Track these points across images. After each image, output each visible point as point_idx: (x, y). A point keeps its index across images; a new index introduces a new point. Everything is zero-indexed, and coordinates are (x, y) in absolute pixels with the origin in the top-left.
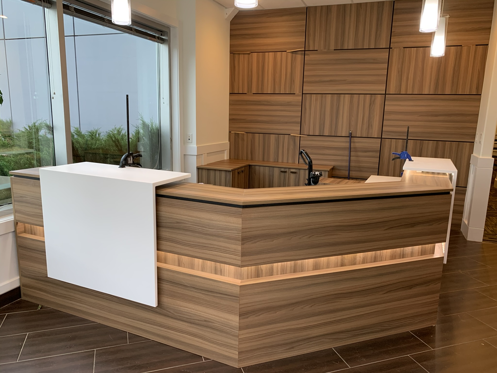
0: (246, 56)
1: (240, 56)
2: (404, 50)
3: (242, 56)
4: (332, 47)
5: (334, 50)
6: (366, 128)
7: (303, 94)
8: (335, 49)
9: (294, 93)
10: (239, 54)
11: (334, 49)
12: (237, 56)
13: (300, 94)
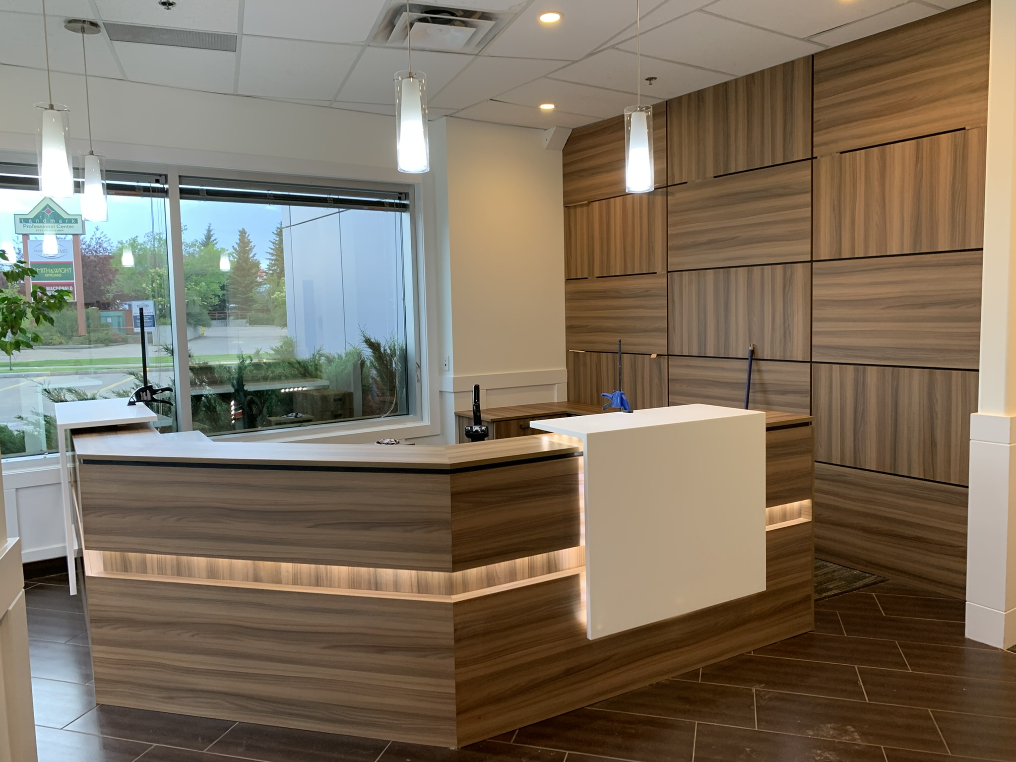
0: (585, 209)
1: (577, 209)
2: (841, 159)
3: (579, 210)
4: (710, 174)
5: (715, 177)
6: (781, 340)
7: (668, 272)
8: (715, 175)
9: (655, 272)
10: (575, 207)
11: (713, 175)
12: (572, 211)
13: (663, 273)
